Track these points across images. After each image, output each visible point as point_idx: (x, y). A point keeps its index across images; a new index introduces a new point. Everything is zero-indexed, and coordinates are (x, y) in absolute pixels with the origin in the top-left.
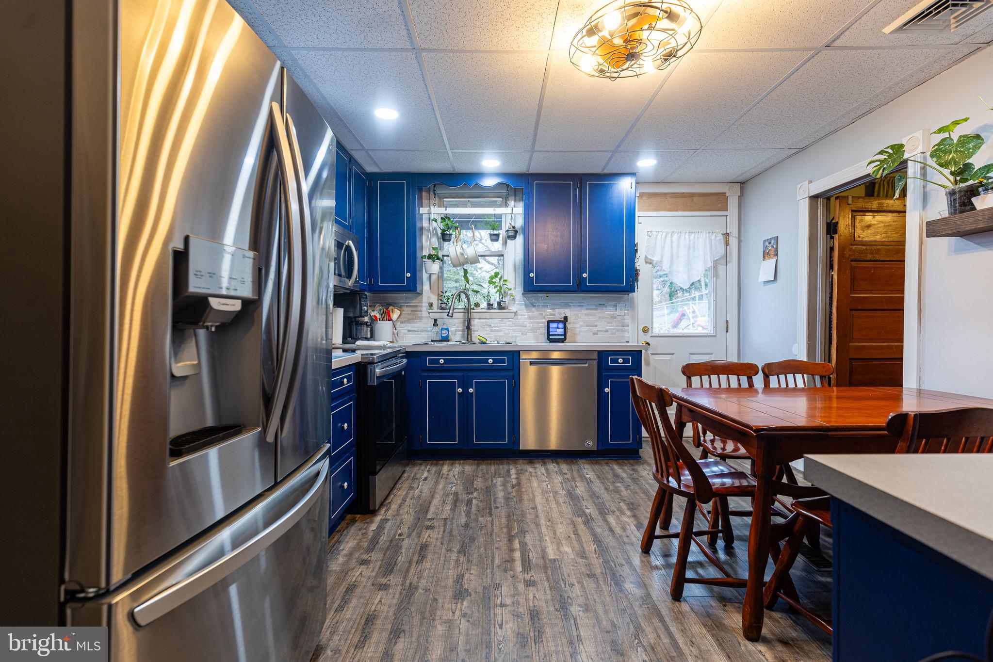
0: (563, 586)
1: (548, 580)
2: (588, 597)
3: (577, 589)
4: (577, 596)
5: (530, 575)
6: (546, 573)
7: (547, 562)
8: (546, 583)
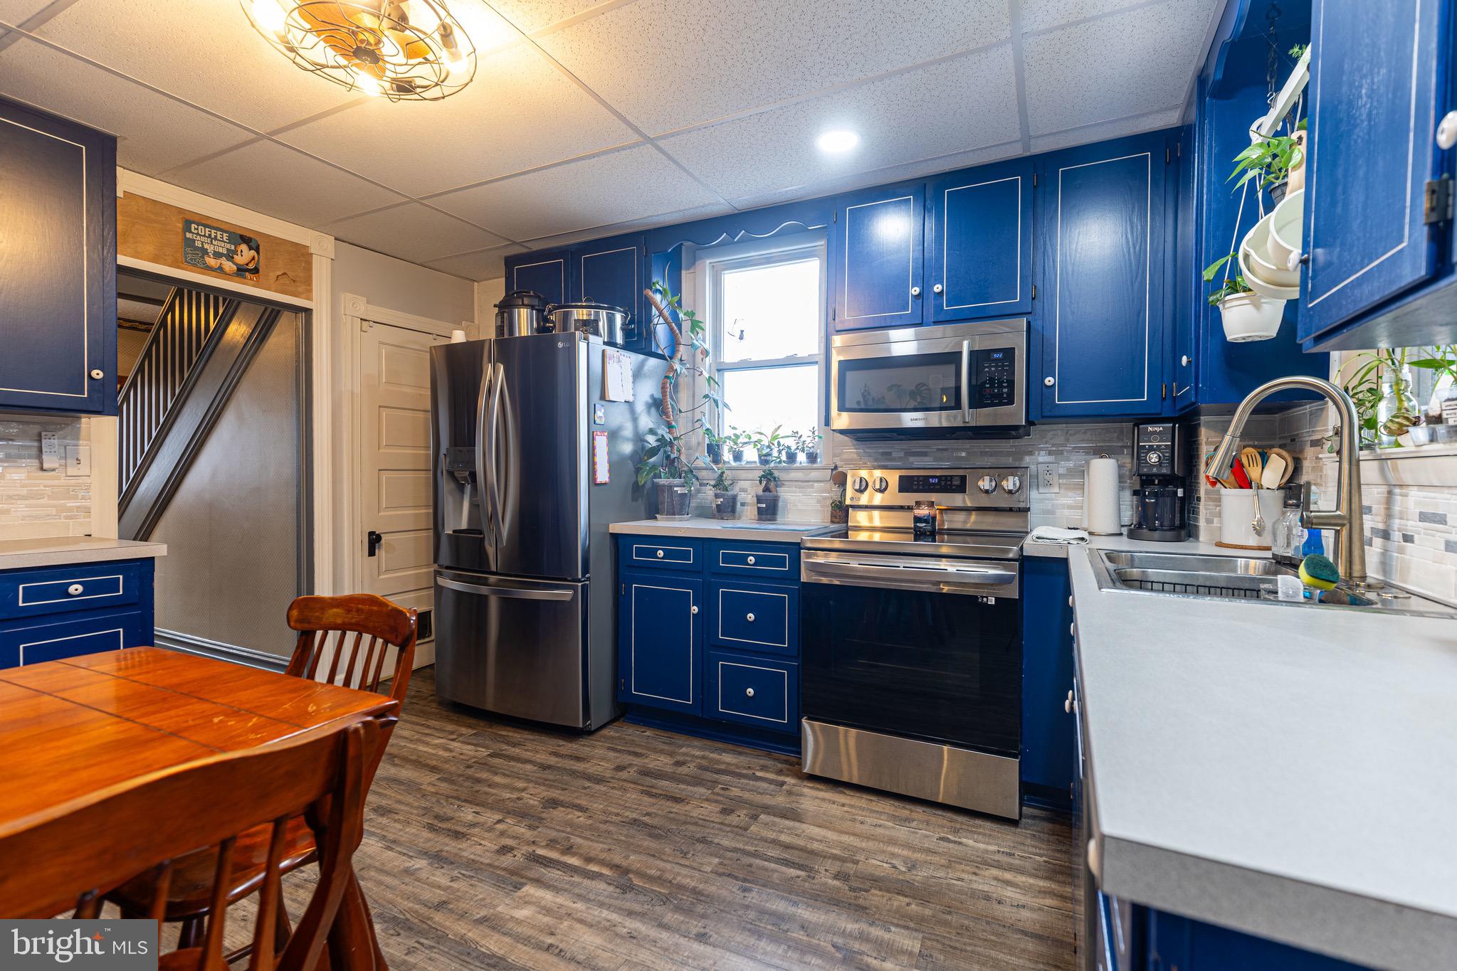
0: (463, 872)
1: (490, 865)
2: (418, 881)
3: (444, 881)
4: (433, 875)
5: (519, 855)
6: (505, 869)
7: (523, 880)
8: (487, 861)
